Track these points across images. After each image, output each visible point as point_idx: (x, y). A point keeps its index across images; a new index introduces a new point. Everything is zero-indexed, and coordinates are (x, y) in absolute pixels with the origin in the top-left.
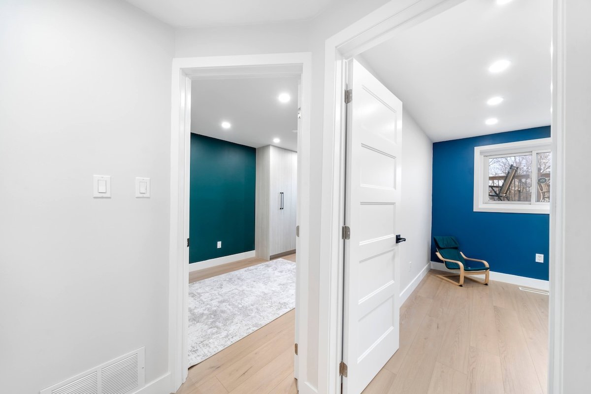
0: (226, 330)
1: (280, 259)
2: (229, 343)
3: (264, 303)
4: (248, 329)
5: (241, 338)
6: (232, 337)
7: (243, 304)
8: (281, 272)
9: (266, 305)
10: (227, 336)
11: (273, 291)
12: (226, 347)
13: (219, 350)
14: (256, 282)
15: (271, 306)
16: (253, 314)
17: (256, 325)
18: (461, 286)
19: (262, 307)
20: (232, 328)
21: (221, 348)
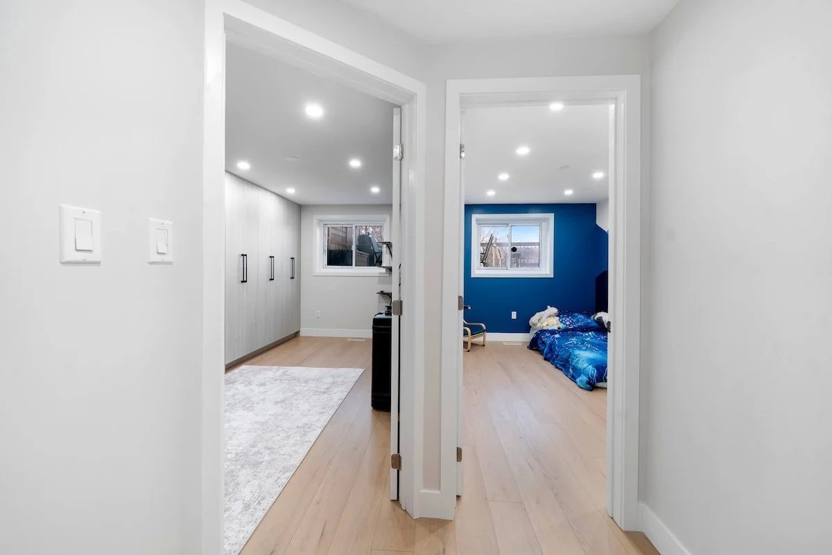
0: (236, 500)
1: (244, 367)
2: (260, 514)
3: (273, 436)
4: (276, 481)
5: (275, 497)
6: (259, 503)
7: (234, 452)
8: (263, 384)
9: (279, 438)
10: (247, 506)
11: (273, 415)
12: (259, 521)
13: (251, 531)
14: (228, 412)
15: (288, 437)
16: (267, 458)
17: (285, 470)
18: (469, 351)
19: (274, 442)
20: (247, 493)
21: (251, 528)
